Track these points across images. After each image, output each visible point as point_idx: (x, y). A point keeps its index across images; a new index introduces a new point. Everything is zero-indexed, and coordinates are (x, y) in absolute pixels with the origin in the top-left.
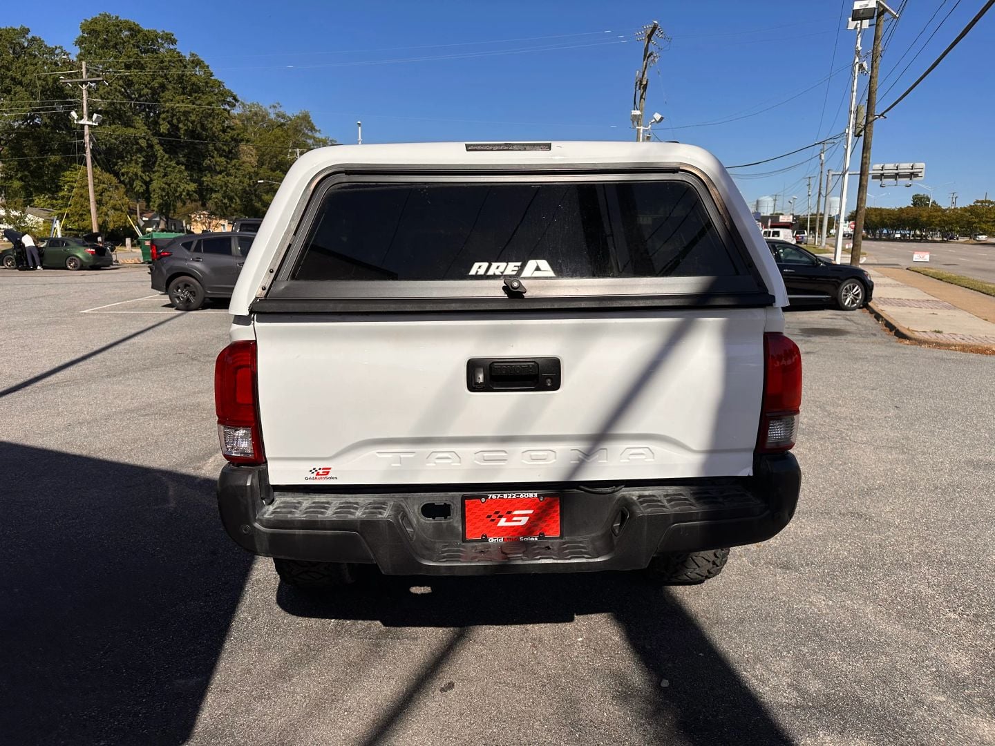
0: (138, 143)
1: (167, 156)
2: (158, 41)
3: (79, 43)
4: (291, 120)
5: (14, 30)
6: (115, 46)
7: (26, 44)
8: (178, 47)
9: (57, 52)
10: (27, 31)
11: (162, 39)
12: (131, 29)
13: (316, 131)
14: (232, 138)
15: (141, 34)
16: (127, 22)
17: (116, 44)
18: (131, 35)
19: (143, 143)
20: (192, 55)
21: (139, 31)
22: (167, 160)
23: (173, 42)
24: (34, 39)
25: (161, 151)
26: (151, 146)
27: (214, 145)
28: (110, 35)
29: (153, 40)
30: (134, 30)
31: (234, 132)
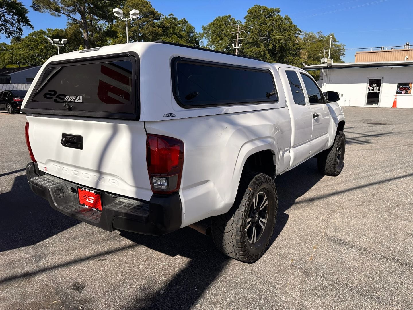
0: (260, 54)
1: (270, 57)
2: (274, 12)
3: (245, 18)
4: (325, 38)
5: (226, 16)
6: (257, 17)
7: (229, 21)
8: (280, 14)
9: (238, 22)
10: (230, 16)
11: (275, 11)
12: (264, 9)
13: (336, 41)
14: (297, 48)
15: (267, 11)
16: (262, 7)
17: (258, 16)
18: (264, 12)
19: (262, 53)
20: (286, 16)
21: (266, 10)
22: (270, 59)
23: (279, 12)
24: (232, 19)
25: (269, 56)
26: (265, 54)
27: (289, 52)
28: (256, 13)
29: (271, 13)
30: (265, 9)
31: (298, 46)
